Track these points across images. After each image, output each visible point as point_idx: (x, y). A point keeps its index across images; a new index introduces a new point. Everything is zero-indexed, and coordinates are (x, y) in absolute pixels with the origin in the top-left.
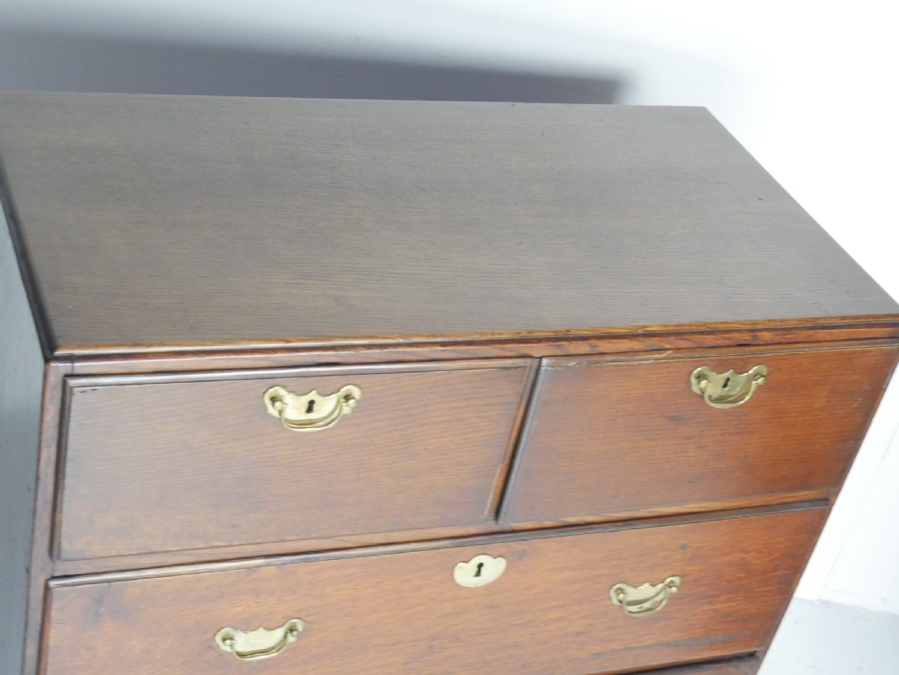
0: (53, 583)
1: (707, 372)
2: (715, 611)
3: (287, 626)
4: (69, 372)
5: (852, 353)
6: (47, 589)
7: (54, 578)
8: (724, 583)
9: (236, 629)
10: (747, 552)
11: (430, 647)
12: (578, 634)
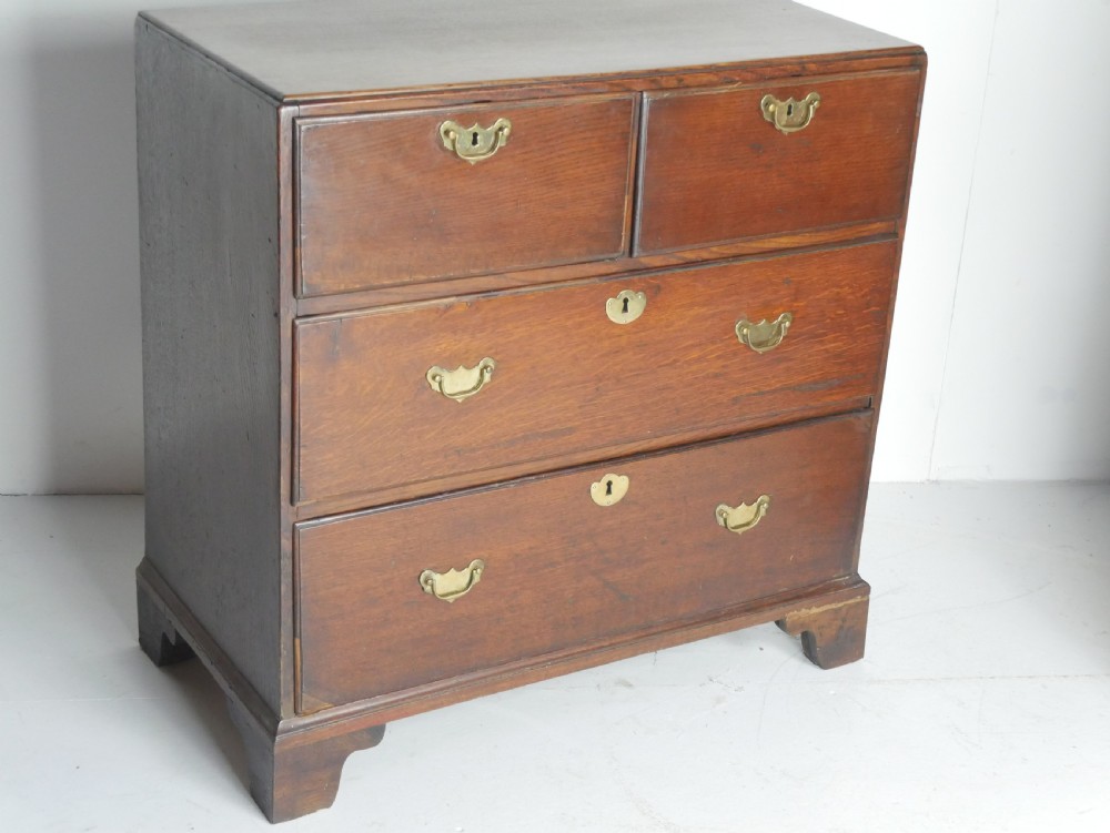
0: (297, 322)
1: (774, 99)
2: (826, 351)
3: (481, 364)
4: (297, 114)
5: (885, 79)
6: (294, 327)
7: (298, 317)
8: (828, 321)
9: (442, 368)
10: (841, 287)
11: (597, 389)
12: (716, 376)
